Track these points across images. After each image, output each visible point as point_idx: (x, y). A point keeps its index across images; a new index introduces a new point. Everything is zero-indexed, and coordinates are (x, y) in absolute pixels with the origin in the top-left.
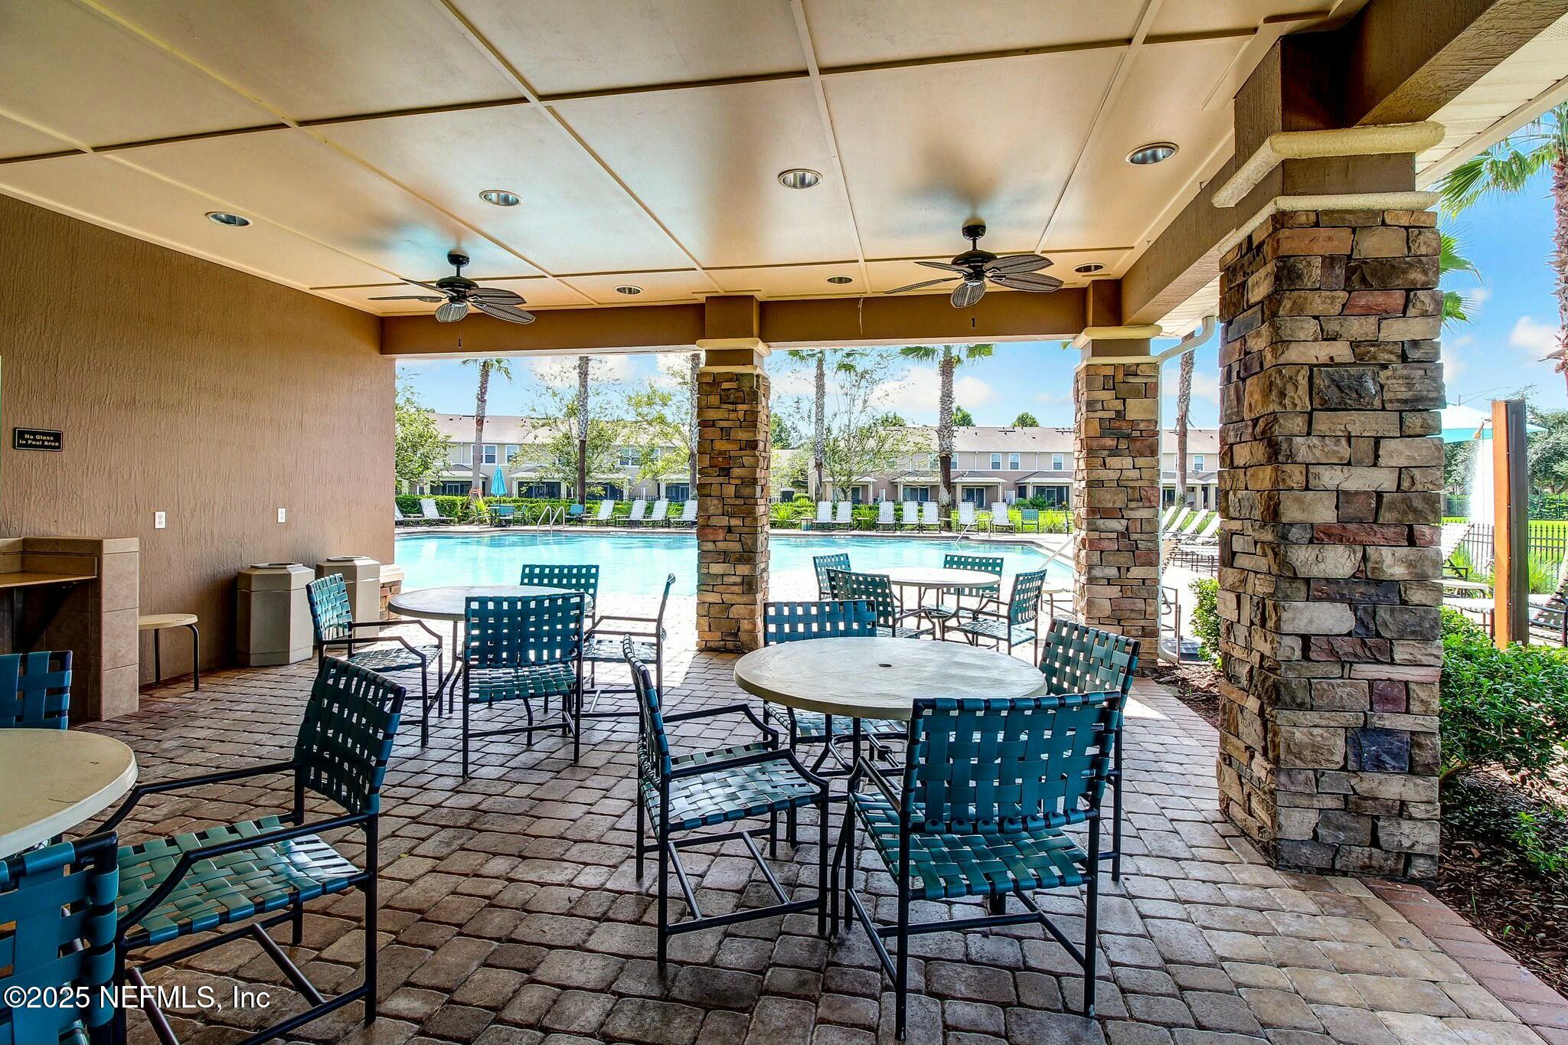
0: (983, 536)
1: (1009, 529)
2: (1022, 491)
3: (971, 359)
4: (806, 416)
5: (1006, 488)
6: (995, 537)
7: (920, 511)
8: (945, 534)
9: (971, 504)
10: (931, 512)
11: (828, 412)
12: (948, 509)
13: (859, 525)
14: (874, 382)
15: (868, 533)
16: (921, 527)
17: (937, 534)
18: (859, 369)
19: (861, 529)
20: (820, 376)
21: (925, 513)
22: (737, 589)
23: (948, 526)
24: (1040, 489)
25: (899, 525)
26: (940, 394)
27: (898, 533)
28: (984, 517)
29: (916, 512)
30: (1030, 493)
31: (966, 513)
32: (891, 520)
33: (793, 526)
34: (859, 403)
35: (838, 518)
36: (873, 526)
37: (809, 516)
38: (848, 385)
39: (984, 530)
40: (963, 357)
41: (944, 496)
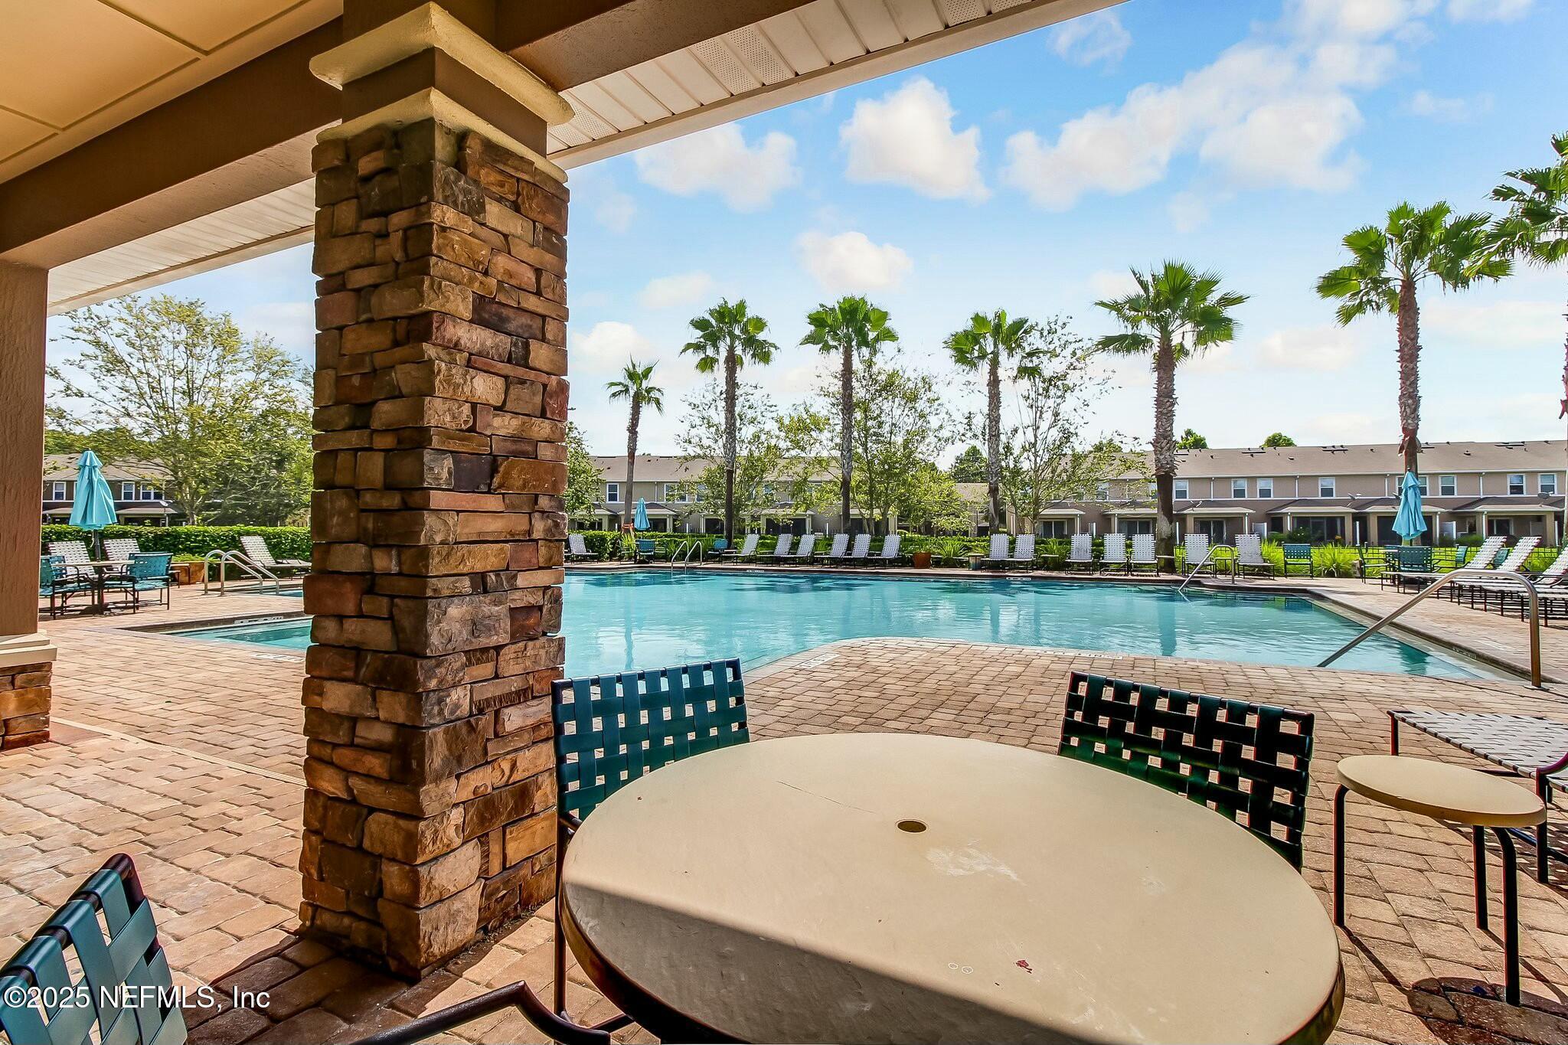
0: (1223, 579)
1: (1265, 571)
2: (1276, 523)
3: (1200, 348)
4: (979, 433)
5: (1253, 519)
6: (1241, 581)
7: (1129, 546)
8: (1164, 576)
9: (1204, 537)
10: (1144, 547)
11: (1006, 424)
12: (1166, 545)
13: (1045, 565)
14: (1067, 389)
15: (1054, 574)
16: (1128, 567)
17: (1152, 576)
18: (1047, 373)
19: (1048, 569)
20: (994, 383)
21: (1135, 549)
22: (375, 764)
23: (1170, 567)
24: (1301, 521)
25: (1098, 563)
26: (1155, 394)
27: (1097, 575)
28: (1224, 554)
29: (1123, 548)
30: (1288, 525)
31: (1196, 548)
32: (1087, 558)
33: (961, 564)
34: (1048, 416)
35: (1016, 554)
36: (1061, 565)
37: (979, 552)
38: (1033, 395)
39: (1225, 571)
40: (1188, 344)
41: (1163, 526)
